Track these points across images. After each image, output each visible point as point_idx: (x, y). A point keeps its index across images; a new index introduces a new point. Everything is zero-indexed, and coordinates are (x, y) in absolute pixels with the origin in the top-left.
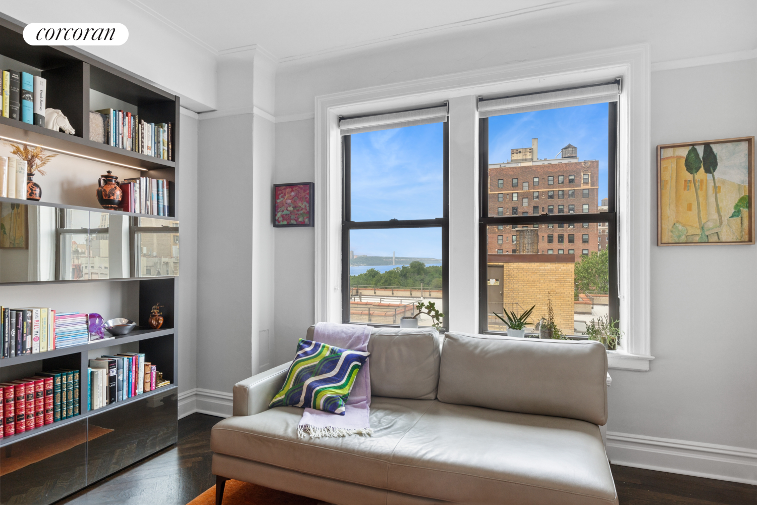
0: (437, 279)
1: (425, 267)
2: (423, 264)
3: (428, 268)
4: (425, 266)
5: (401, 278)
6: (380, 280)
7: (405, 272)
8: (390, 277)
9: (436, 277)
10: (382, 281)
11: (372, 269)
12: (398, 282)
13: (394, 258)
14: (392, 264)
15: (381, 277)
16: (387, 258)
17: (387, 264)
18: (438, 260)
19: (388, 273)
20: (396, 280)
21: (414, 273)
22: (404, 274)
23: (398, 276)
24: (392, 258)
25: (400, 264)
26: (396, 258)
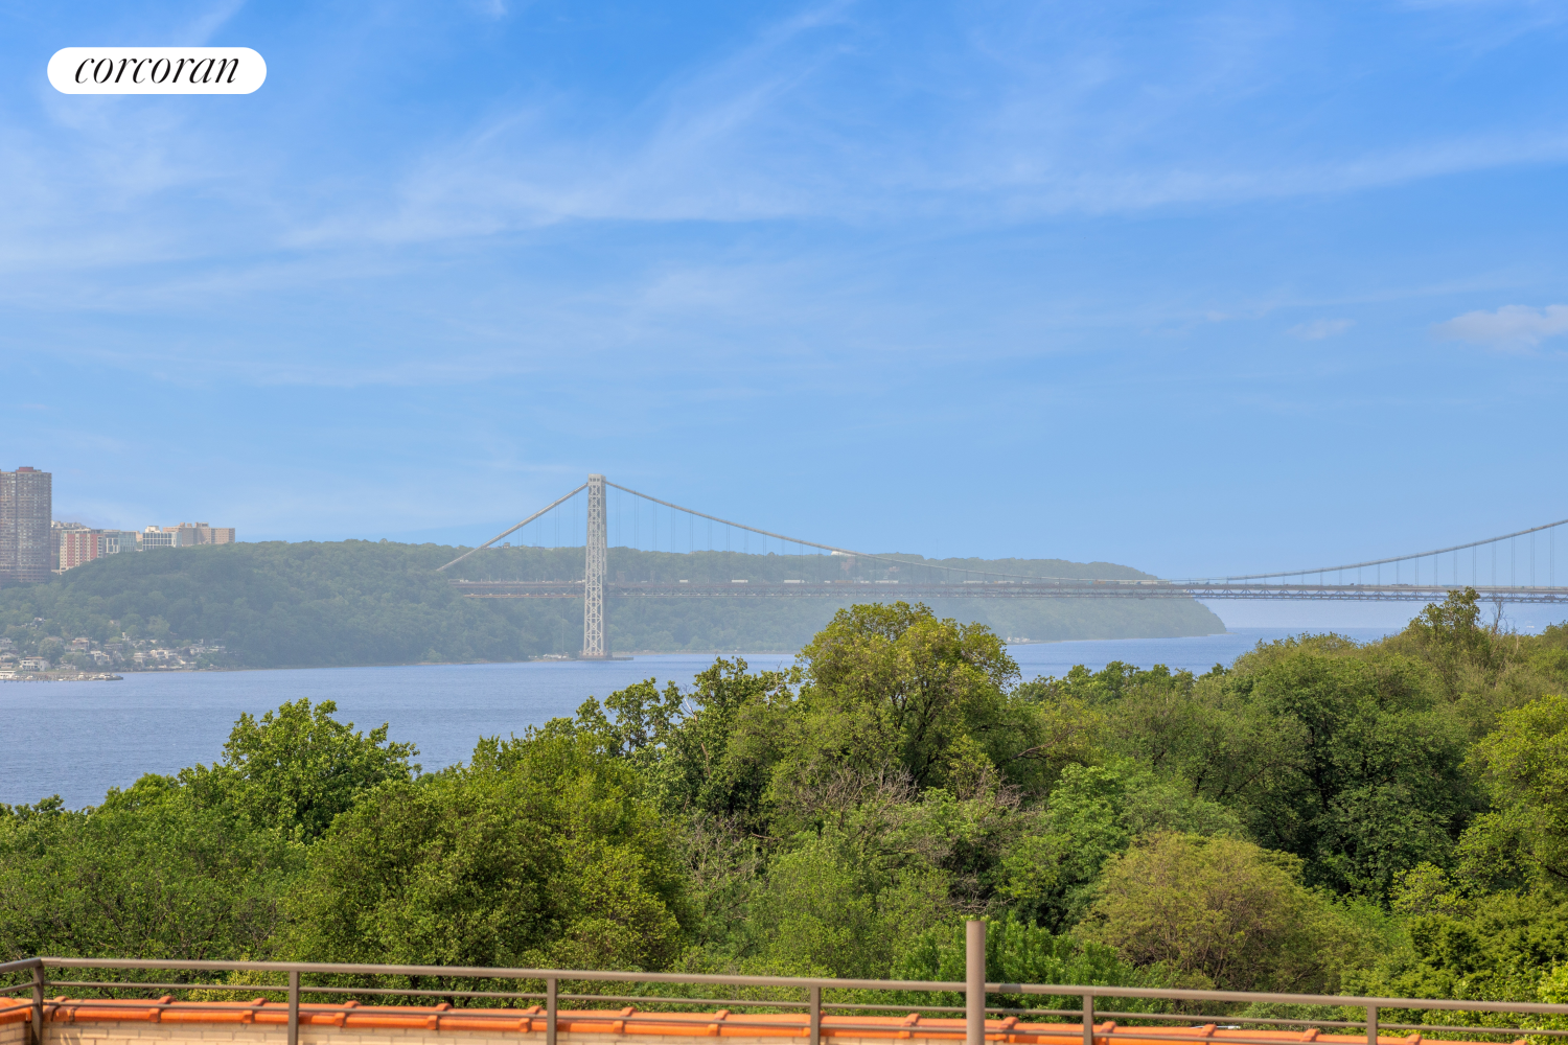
0: (1172, 841)
1: (1010, 686)
2: (981, 650)
3: (1040, 692)
4: (1006, 667)
5: (690, 834)
6: (408, 860)
7: (739, 745)
8: (538, 812)
9: (1157, 819)
10: (435, 876)
11: (293, 716)
12: (654, 883)
13: (595, 570)
14: (574, 650)
15: (426, 825)
16: (500, 561)
17: (506, 649)
18: (1169, 591)
19: (508, 761)
20: (622, 854)
21: (863, 761)
22: (723, 772)
23: (648, 809)
24: (570, 562)
25: (682, 640)
26: (622, 561)
